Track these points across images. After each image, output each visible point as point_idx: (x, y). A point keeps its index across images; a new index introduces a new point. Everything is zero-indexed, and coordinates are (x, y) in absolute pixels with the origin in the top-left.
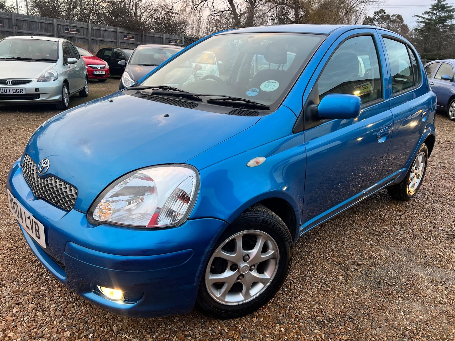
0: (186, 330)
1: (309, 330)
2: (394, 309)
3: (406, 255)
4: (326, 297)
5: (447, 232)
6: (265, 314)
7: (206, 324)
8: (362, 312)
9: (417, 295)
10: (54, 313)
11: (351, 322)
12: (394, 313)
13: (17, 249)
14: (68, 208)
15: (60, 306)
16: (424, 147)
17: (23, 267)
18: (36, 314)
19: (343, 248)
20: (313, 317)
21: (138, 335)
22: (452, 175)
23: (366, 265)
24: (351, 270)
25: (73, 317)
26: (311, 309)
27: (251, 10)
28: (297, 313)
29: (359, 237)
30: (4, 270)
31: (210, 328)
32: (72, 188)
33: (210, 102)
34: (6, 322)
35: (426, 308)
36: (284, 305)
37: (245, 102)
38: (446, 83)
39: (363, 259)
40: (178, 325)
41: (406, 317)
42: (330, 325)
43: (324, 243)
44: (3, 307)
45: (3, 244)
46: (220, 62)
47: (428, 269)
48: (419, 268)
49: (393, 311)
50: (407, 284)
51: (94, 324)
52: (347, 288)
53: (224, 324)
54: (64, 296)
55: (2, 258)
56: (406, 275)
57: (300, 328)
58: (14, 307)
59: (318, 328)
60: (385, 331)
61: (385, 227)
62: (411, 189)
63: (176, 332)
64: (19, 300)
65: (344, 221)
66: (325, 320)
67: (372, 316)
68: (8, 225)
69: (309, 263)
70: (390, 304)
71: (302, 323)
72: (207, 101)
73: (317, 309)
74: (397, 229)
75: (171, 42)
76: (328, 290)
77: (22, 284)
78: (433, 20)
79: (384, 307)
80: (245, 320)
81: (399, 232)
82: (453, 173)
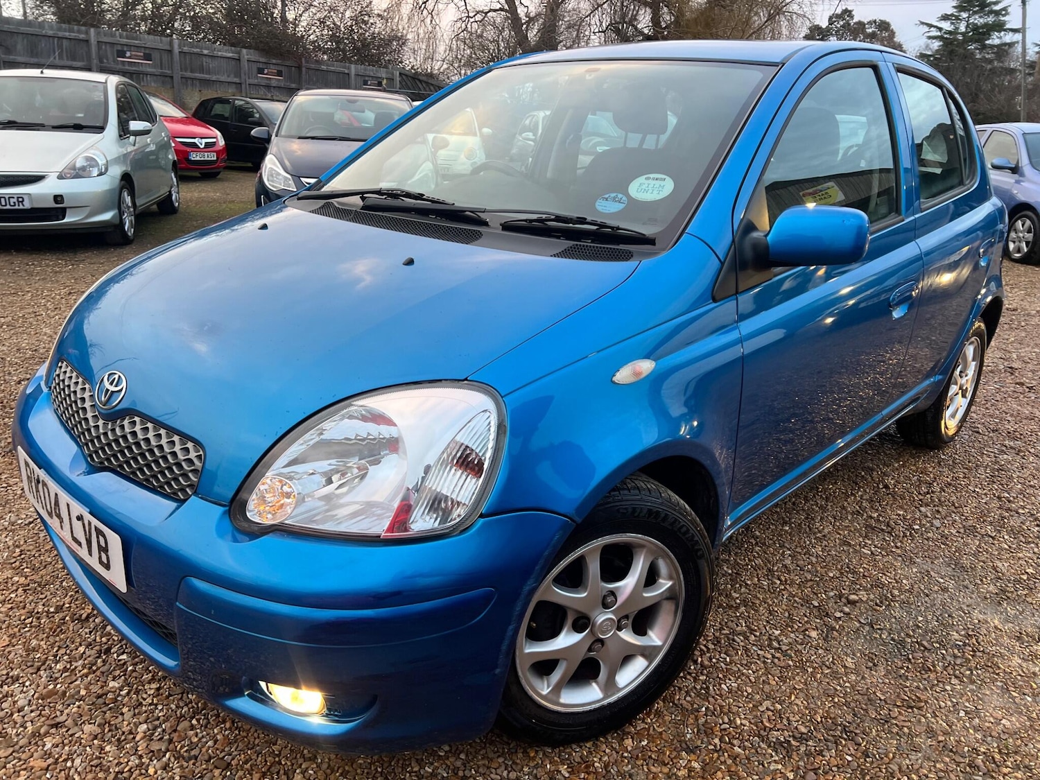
0: (471, 777)
1: (756, 763)
2: (943, 704)
3: (954, 576)
4: (785, 682)
6: (652, 728)
7: (514, 758)
8: (874, 716)
9: (990, 669)
10: (147, 747)
11: (849, 740)
12: (945, 715)
13: (40, 589)
15: (159, 727)
17: (58, 633)
18: (102, 749)
19: (811, 563)
20: (762, 732)
22: (1032, 387)
23: (866, 602)
24: (835, 615)
25: (195, 755)
26: (754, 713)
27: (552, 11)
28: (724, 723)
29: (844, 536)
30: (13, 641)
31: (526, 769)
32: (190, 445)
33: (507, 227)
34: (29, 773)
35: (1015, 703)
36: (692, 705)
37: (595, 227)
38: (1003, 176)
39: (859, 589)
40: (448, 763)
41: (974, 723)
42: (803, 749)
43: (767, 554)
44: (18, 735)
45: (6, 577)
46: (486, 130)
47: (1006, 609)
48: (985, 607)
49: (941, 710)
50: (965, 644)
51: (247, 770)
52: (831, 659)
53: (559, 757)
54: (167, 703)
55: (5, 612)
56: (959, 623)
57: (735, 759)
58: (47, 734)
59: (777, 758)
60: (929, 759)
61: (898, 512)
62: (950, 423)
64: (56, 716)
65: (806, 500)
66: (791, 739)
67: (896, 724)
68: (14, 530)
69: (738, 601)
70: (932, 694)
71: (739, 747)
72: (501, 225)
73: (770, 713)
74: (927, 516)
75: (369, 83)
76: (790, 666)
77: (62, 675)
78: (961, 33)
79: (920, 700)
80: (607, 746)
81: (932, 523)
82: (1034, 382)
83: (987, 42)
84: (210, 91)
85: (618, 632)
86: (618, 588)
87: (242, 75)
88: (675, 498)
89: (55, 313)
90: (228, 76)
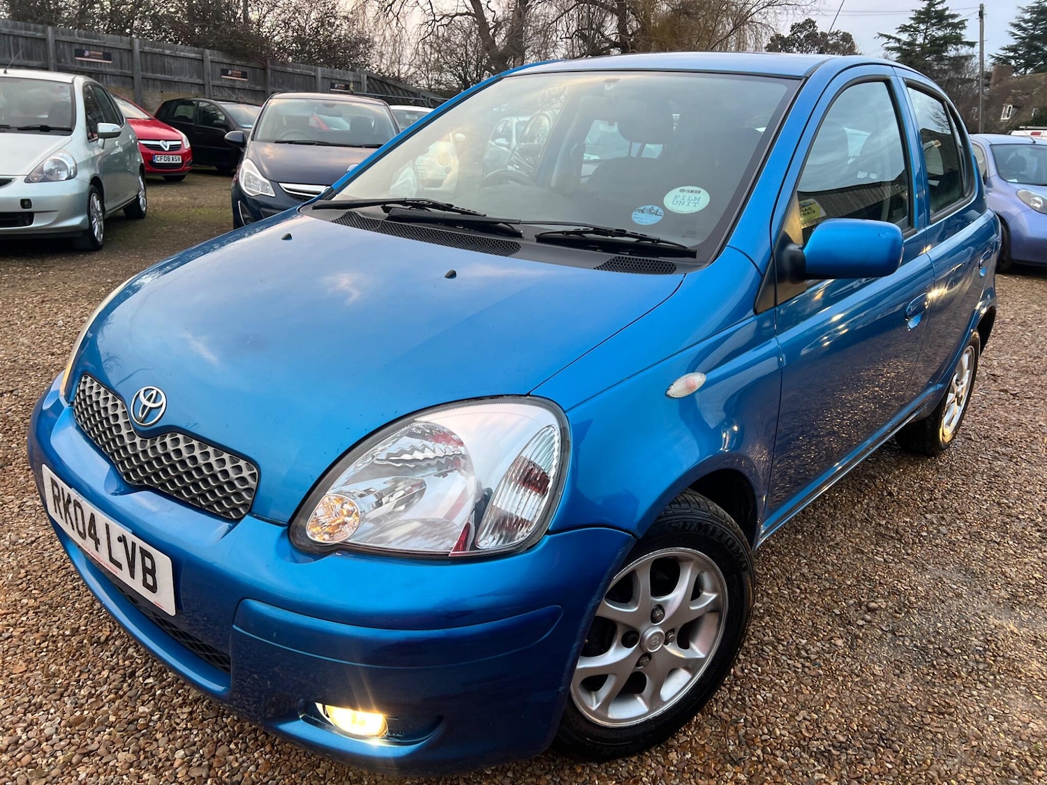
1: (800, 773)
2: (971, 709)
3: (965, 582)
4: (818, 691)
5: (1036, 525)
6: (694, 741)
7: (561, 774)
8: (907, 723)
9: (1012, 674)
10: (187, 773)
11: (887, 747)
12: (975, 720)
13: (51, 611)
14: (231, 513)
15: (196, 753)
16: (975, 337)
17: (78, 657)
18: (140, 777)
19: (828, 572)
20: (802, 742)
22: (1016, 394)
23: (885, 610)
24: (857, 622)
25: (237, 781)
26: (792, 723)
27: (520, 15)
28: (764, 734)
29: (856, 544)
30: (30, 666)
33: (542, 239)
35: (1039, 706)
36: (731, 717)
39: (877, 597)
41: (1003, 727)
42: (843, 758)
43: (784, 563)
44: (49, 765)
45: (13, 599)
47: (1020, 614)
48: (1000, 612)
49: (971, 715)
50: (985, 650)
52: (859, 667)
53: (606, 773)
54: (201, 727)
55: (18, 636)
56: (977, 629)
57: (779, 770)
58: (79, 763)
59: (820, 768)
60: (965, 764)
61: (905, 519)
64: (87, 745)
66: (831, 748)
67: (930, 730)
68: (16, 549)
70: (960, 700)
71: (782, 758)
72: (536, 237)
73: (808, 723)
74: (933, 523)
75: (336, 86)
76: (821, 675)
77: (87, 701)
78: (918, 45)
79: (950, 706)
80: (652, 760)
81: (939, 530)
82: (1017, 390)
83: (944, 54)
84: (172, 92)
85: (665, 646)
86: (666, 602)
87: (206, 76)
88: (721, 511)
89: (30, 322)
90: (191, 77)
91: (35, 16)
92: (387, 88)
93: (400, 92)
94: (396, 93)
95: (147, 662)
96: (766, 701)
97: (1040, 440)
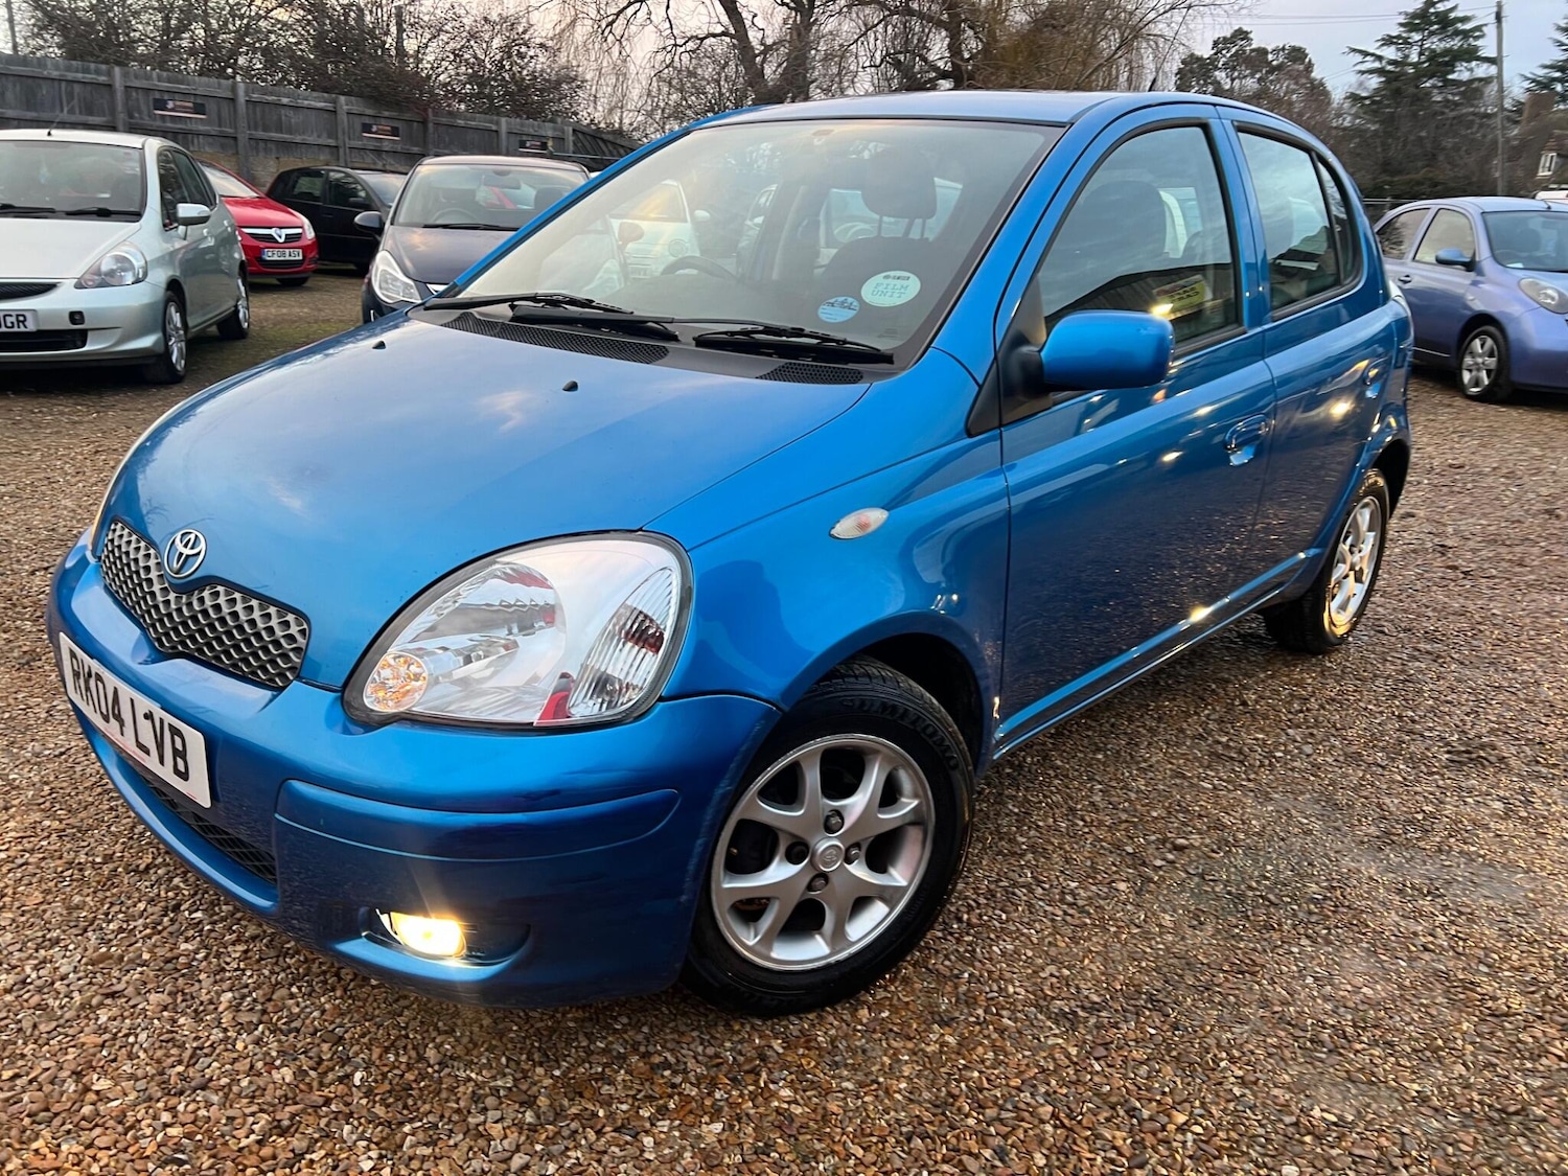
0: (655, 1052)
1: (1030, 1037)
2: (1285, 969)
3: (1323, 816)
4: (1078, 943)
5: (1448, 744)
6: (895, 998)
7: (713, 1031)
8: (1191, 983)
9: (1355, 928)
10: (234, 1018)
11: (1155, 1010)
12: (1286, 981)
13: (80, 835)
14: (277, 679)
15: (248, 996)
16: (1376, 482)
17: (109, 887)
18: (175, 1021)
19: (1129, 800)
20: (1041, 1002)
21: (507, 1070)
22: (1470, 572)
23: (1198, 848)
24: (1154, 863)
25: (296, 1028)
26: (1033, 980)
27: (799, 35)
28: (991, 991)
29: (1179, 766)
30: (48, 897)
31: (728, 1045)
32: (290, 618)
33: (702, 342)
34: (80, 1050)
35: (1383, 968)
36: (951, 971)
37: (815, 341)
38: (1453, 275)
39: (1191, 832)
40: (625, 1036)
41: (1323, 991)
42: (1093, 1020)
43: (1069, 788)
44: (62, 1007)
45: (33, 821)
46: (701, 214)
47: (1389, 856)
48: (1360, 852)
49: (1282, 976)
50: (1326, 898)
51: (365, 1043)
52: (1143, 917)
53: (772, 1031)
54: (257, 968)
55: (36, 863)
56: (1322, 873)
57: (1003, 1032)
58: (101, 1005)
59: (1057, 1031)
60: (1258, 1033)
61: (1257, 735)
62: (1337, 617)
63: (623, 1058)
64: (112, 985)
65: (1130, 720)
66: (1078, 1010)
67: (1220, 992)
68: (39, 762)
69: (1024, 847)
70: (1273, 957)
71: (1009, 1019)
72: (694, 339)
73: (1054, 980)
74: (1295, 741)
75: (528, 144)
76: (1086, 925)
77: (116, 937)
78: (1410, 64)
79: (1256, 965)
80: (835, 1018)
81: (1301, 749)
82: (1473, 566)
83: (1450, 77)
84: (292, 159)
85: (846, 865)
86: (842, 806)
87: (340, 135)
88: (918, 689)
89: (78, 478)
90: (319, 137)
91: (97, 52)
92: (604, 148)
93: (622, 151)
94: (615, 153)
95: (196, 894)
96: (1003, 953)
97: (1488, 633)
